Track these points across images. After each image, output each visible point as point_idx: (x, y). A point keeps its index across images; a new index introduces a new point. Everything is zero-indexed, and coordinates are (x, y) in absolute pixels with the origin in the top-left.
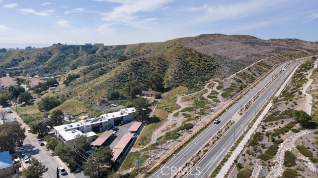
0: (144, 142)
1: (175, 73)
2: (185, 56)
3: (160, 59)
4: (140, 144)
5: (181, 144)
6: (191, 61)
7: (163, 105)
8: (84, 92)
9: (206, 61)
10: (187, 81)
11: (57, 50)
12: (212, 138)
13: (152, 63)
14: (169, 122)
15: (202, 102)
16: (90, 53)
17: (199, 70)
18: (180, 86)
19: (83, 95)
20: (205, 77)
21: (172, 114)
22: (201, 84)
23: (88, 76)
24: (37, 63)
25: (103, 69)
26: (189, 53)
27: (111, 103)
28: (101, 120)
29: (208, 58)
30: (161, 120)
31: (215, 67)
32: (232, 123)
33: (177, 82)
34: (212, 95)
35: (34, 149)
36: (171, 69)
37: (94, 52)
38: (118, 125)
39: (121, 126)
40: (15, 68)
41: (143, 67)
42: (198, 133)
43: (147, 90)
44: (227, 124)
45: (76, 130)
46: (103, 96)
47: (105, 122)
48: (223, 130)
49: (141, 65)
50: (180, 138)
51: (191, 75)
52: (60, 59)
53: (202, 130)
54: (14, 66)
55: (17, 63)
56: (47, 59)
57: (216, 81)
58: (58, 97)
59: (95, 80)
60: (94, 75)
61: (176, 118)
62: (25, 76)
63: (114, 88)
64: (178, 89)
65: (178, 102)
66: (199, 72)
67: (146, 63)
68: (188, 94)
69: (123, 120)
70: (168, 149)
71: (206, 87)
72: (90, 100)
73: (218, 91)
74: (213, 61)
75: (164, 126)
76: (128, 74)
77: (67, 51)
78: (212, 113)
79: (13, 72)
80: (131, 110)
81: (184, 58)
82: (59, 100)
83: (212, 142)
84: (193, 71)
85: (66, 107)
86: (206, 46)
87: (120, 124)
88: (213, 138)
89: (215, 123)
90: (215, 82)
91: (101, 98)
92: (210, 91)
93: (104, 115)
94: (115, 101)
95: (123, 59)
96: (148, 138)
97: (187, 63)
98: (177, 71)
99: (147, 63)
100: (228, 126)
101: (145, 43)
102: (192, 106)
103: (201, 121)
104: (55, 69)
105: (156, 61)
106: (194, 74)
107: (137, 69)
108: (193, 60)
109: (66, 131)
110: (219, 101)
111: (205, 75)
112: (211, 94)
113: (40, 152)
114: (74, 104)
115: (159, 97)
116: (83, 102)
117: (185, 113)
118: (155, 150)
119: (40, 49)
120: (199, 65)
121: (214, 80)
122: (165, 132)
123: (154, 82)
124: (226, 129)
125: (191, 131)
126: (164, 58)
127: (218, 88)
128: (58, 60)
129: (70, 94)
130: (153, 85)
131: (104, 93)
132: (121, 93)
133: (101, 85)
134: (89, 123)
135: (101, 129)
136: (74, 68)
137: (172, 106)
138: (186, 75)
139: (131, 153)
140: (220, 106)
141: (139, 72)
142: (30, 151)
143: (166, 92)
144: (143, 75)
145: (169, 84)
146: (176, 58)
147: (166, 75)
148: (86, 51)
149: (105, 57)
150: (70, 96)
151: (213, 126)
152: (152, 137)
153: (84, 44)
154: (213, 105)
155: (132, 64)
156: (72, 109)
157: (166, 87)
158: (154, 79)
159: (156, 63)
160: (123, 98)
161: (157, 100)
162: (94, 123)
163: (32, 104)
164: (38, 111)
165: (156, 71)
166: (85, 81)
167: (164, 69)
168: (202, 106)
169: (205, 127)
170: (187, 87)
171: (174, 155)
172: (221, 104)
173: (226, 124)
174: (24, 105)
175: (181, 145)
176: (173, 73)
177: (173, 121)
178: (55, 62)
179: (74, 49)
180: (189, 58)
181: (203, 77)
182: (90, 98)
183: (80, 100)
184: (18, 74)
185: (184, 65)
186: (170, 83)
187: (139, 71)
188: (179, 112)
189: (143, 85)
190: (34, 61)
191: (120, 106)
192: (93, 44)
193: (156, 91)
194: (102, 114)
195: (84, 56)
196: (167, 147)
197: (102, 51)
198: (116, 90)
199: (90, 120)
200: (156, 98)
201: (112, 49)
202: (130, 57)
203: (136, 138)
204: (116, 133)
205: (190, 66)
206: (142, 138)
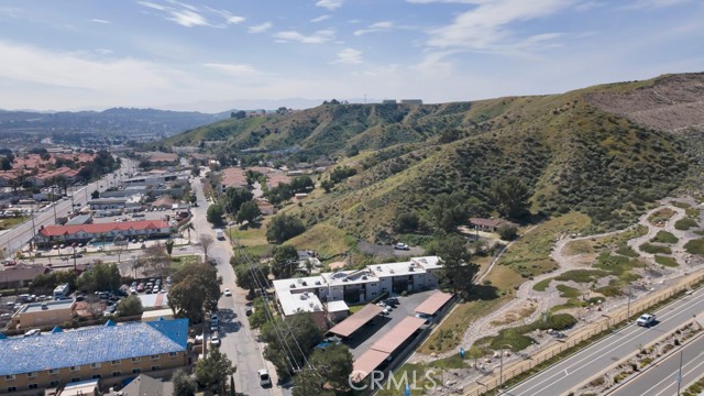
0: (444, 346)
1: (564, 177)
2: (598, 134)
3: (530, 140)
4: (432, 348)
5: (526, 365)
6: (614, 148)
7: (517, 258)
8: (350, 210)
9: (658, 150)
10: (593, 200)
11: (328, 114)
12: (616, 364)
13: (508, 149)
14: (519, 302)
15: (619, 261)
16: (390, 122)
17: (634, 173)
18: (572, 212)
19: (346, 217)
20: (649, 192)
21: (533, 283)
22: (631, 209)
23: (369, 174)
24: (290, 141)
25: (401, 160)
26: (609, 127)
27: (399, 240)
28: (365, 278)
29: (665, 142)
30: (499, 294)
31: (685, 167)
32: (694, 332)
33: (566, 202)
34: (655, 244)
35: (234, 321)
36: (555, 168)
37: (400, 119)
38: (399, 293)
39: (405, 295)
40: (255, 149)
41: (485, 159)
42: (583, 344)
43: (487, 217)
44: (678, 332)
45: (311, 294)
46: (385, 222)
47: (373, 284)
48: (659, 349)
49: (480, 155)
50: (530, 350)
51: (609, 184)
52: (332, 133)
53: (595, 337)
54: (253, 146)
55: (258, 141)
56: (308, 132)
57: (680, 205)
58: (303, 217)
59: (377, 184)
60: (380, 173)
61: (538, 295)
62: (266, 165)
63: (411, 206)
64: (565, 218)
65: (556, 255)
66: (632, 178)
67: (493, 150)
68: (587, 234)
69: (412, 283)
70: (491, 373)
71: (643, 221)
72: (359, 228)
73: (678, 234)
74: (679, 149)
75: (500, 313)
76: (447, 175)
77: (346, 116)
78: (641, 294)
79: (248, 158)
80: (432, 262)
81: (594, 139)
82: (304, 222)
83: (612, 376)
84: (617, 176)
85: (311, 239)
86: (670, 108)
87: (404, 292)
88: (620, 366)
89: (640, 324)
90: (674, 208)
91: (379, 226)
92: (654, 231)
93: (373, 267)
94: (407, 235)
95: (451, 137)
96: (455, 334)
97: (601, 153)
98: (569, 173)
99: (496, 151)
100: (679, 338)
101: (517, 98)
102: (589, 268)
103: (601, 313)
104: (319, 153)
105: (519, 145)
106: (617, 183)
107: (468, 165)
108: (621, 144)
109: (292, 292)
110: (673, 263)
111: (650, 186)
112: (656, 239)
113: (242, 328)
114: (327, 234)
115: (510, 235)
116: (343, 232)
117: (565, 283)
118: (457, 370)
119: (299, 113)
120: (636, 159)
121: (674, 203)
122: (500, 328)
123: (504, 198)
124: (670, 347)
125: (564, 336)
126: (541, 139)
127: (681, 226)
128: (326, 135)
129: (326, 212)
130: (502, 206)
131: (386, 218)
132: (421, 219)
133: (385, 197)
134: (339, 282)
135: (362, 296)
136: (354, 152)
137: (537, 263)
138: (592, 184)
139: (408, 364)
140: (673, 276)
141: (474, 172)
142: (228, 324)
143: (534, 224)
144: (482, 178)
145: (543, 205)
146: (573, 141)
147: (541, 180)
148: (383, 116)
149: (419, 130)
150: (325, 216)
151: (633, 330)
152: (466, 334)
153: (381, 102)
154: (652, 272)
155: (459, 151)
156: (323, 245)
157: (534, 211)
158: (506, 192)
159: (518, 151)
160: (426, 231)
161: (505, 242)
162: (350, 282)
163: (258, 226)
164: (264, 241)
165: (516, 171)
166: (362, 185)
167: (536, 166)
168: (617, 272)
169: (608, 332)
170: (590, 215)
171: (501, 391)
172: (677, 272)
173: (674, 331)
174: (245, 228)
175: (526, 368)
176: (557, 179)
177: (529, 301)
178: (321, 139)
179: (361, 111)
180: (609, 141)
181: (642, 190)
182: (358, 225)
183: (340, 227)
184: (254, 162)
185: (591, 157)
186: (547, 204)
187: (472, 168)
188: (549, 281)
189: (478, 203)
190: (286, 137)
191: (418, 248)
192: (398, 102)
193: (509, 219)
194: (372, 263)
195: (377, 128)
196: (489, 367)
197: (417, 115)
198: (413, 211)
199: (342, 275)
200: (503, 239)
201: (438, 111)
202: (469, 131)
203: (428, 331)
204: (390, 310)
205: (609, 162)
206: (441, 333)
